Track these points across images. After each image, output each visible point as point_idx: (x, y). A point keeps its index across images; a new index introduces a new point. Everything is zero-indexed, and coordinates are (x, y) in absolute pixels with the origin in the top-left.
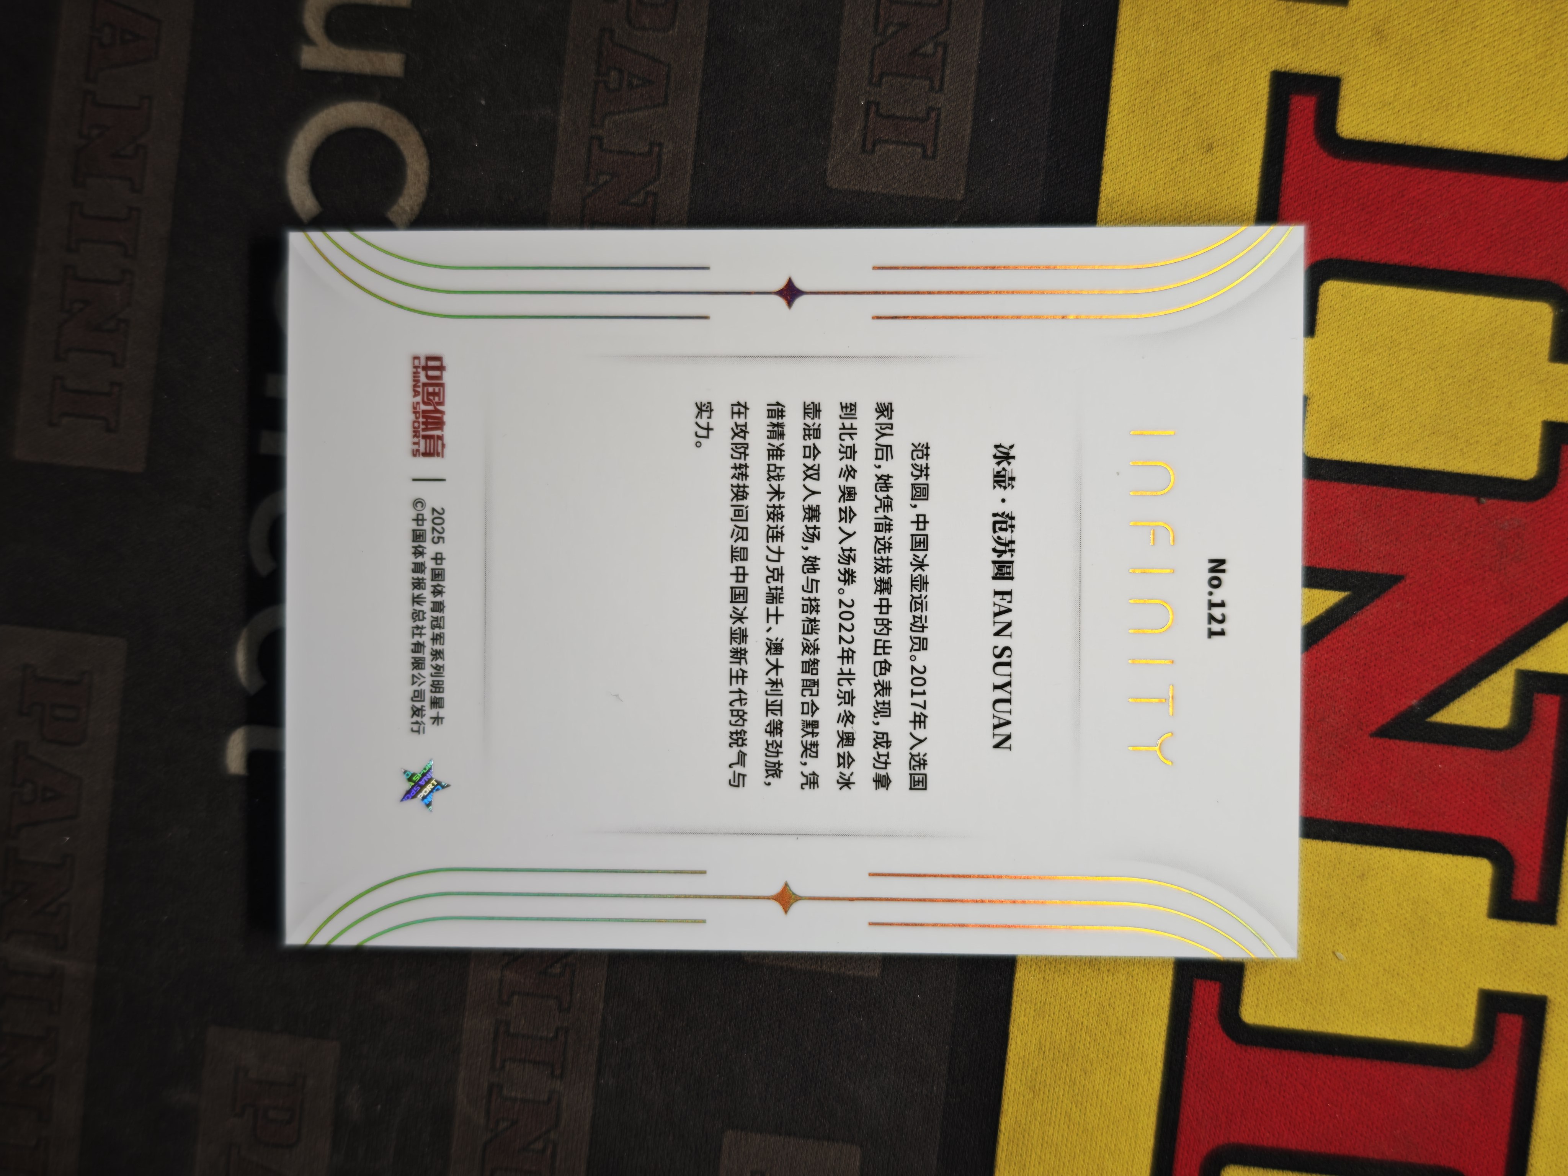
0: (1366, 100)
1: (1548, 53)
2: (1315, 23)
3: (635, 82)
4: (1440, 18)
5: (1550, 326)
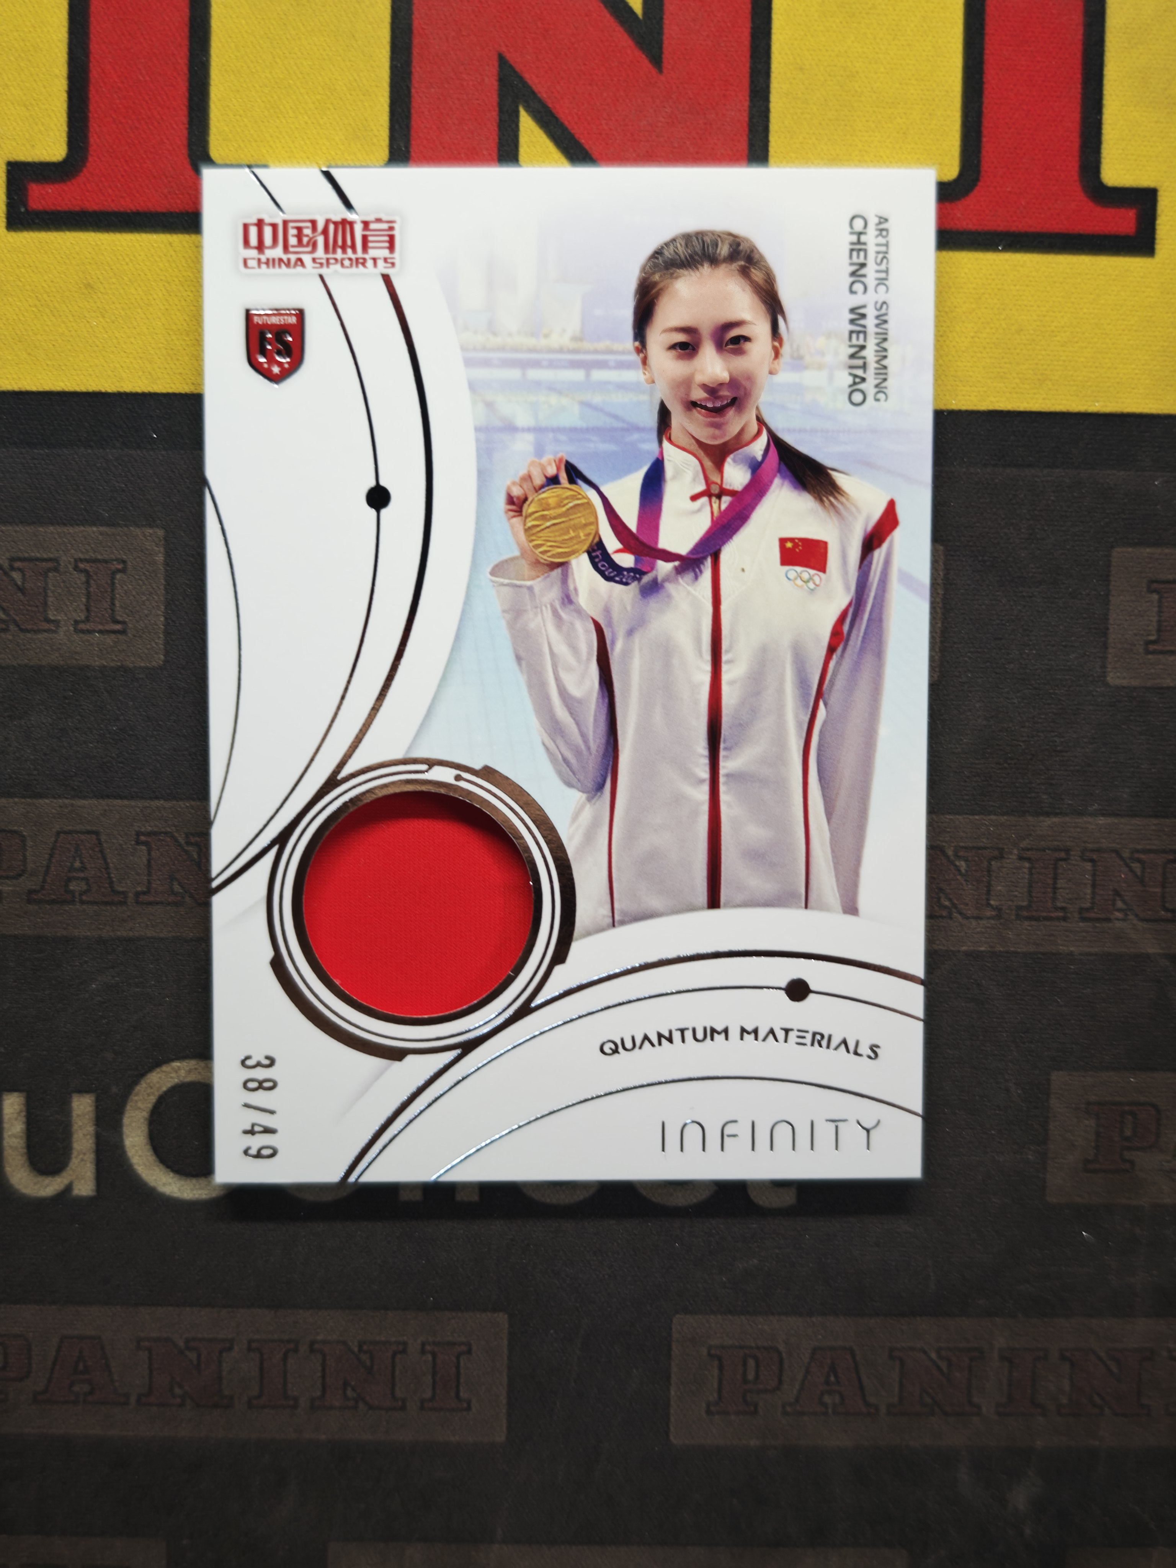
0: (27, 134)
3: (77, 864)
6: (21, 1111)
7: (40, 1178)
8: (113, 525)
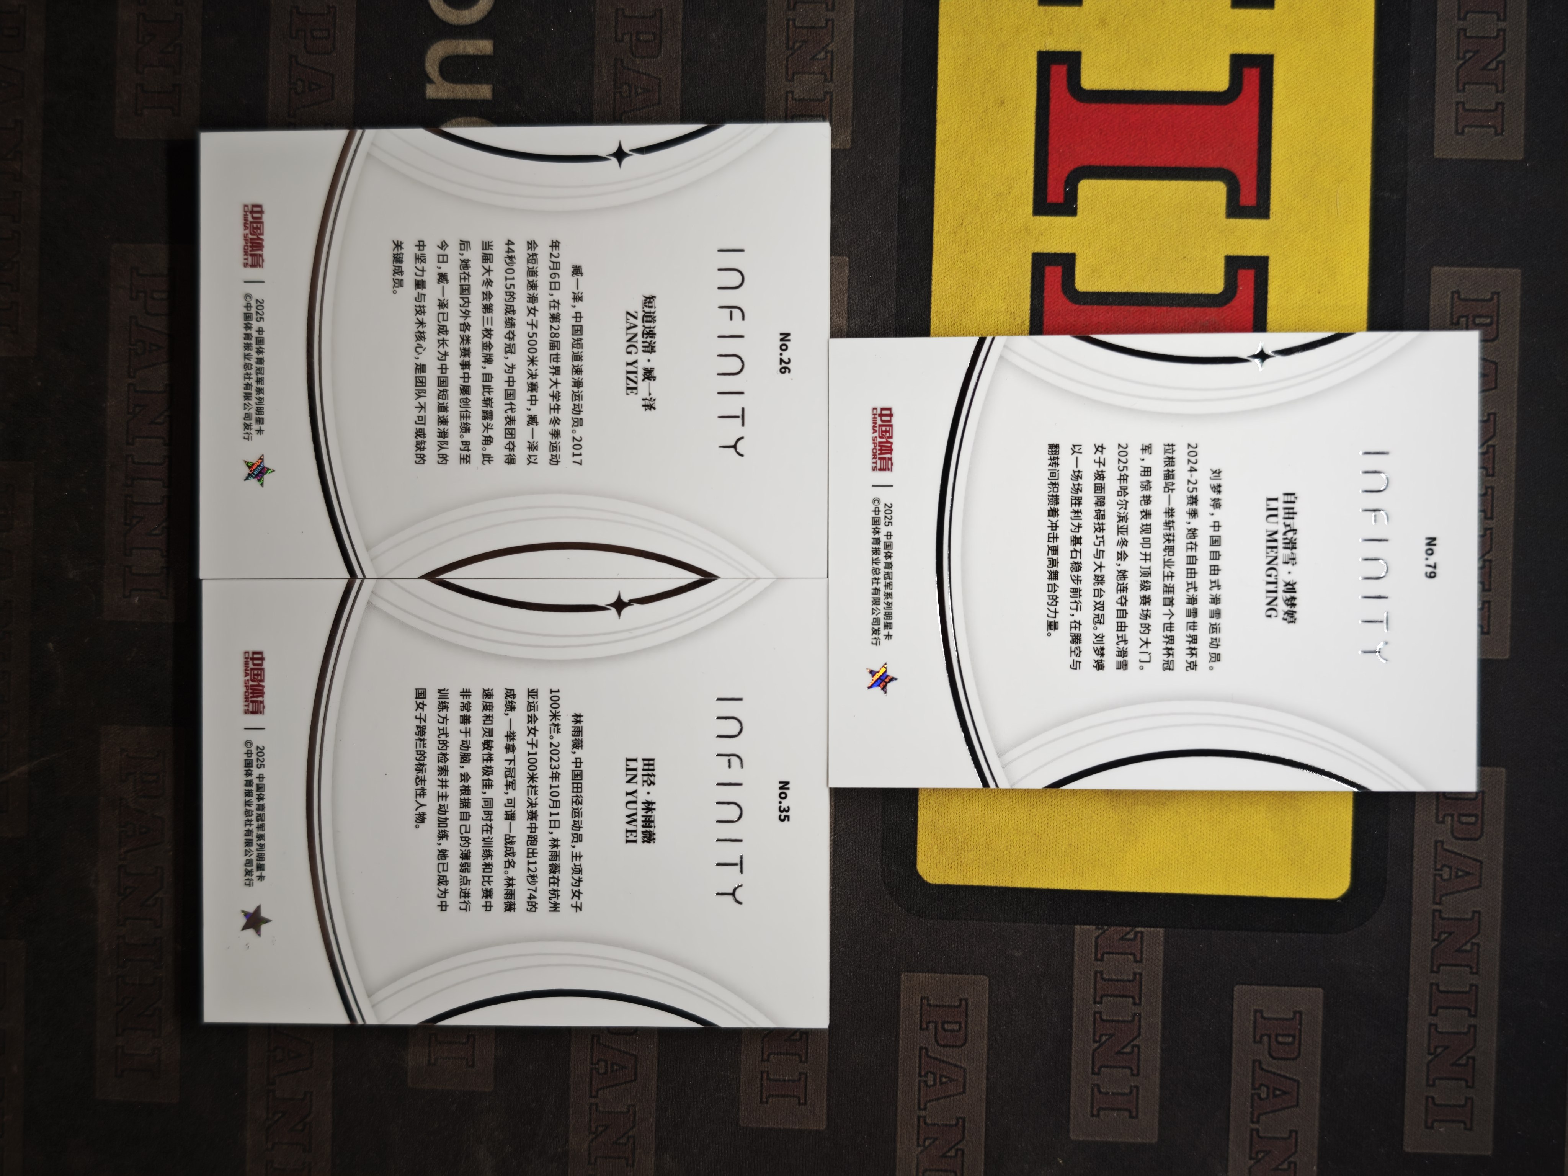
0: (1098, 64)
1: (1211, 24)
2: (1063, 18)
3: (639, 91)
4: (1141, 8)
5: (1225, 196)
6: (481, 52)
7: (437, 63)
8: (853, 117)
